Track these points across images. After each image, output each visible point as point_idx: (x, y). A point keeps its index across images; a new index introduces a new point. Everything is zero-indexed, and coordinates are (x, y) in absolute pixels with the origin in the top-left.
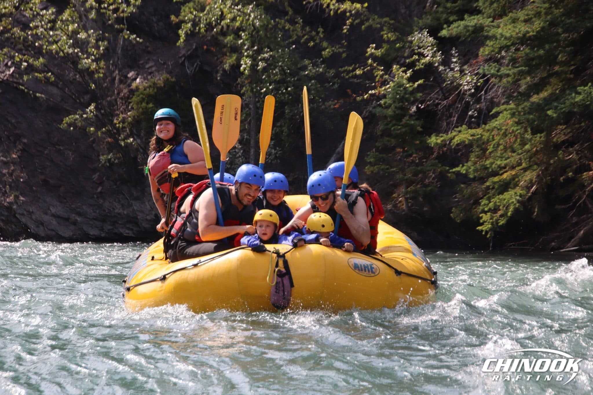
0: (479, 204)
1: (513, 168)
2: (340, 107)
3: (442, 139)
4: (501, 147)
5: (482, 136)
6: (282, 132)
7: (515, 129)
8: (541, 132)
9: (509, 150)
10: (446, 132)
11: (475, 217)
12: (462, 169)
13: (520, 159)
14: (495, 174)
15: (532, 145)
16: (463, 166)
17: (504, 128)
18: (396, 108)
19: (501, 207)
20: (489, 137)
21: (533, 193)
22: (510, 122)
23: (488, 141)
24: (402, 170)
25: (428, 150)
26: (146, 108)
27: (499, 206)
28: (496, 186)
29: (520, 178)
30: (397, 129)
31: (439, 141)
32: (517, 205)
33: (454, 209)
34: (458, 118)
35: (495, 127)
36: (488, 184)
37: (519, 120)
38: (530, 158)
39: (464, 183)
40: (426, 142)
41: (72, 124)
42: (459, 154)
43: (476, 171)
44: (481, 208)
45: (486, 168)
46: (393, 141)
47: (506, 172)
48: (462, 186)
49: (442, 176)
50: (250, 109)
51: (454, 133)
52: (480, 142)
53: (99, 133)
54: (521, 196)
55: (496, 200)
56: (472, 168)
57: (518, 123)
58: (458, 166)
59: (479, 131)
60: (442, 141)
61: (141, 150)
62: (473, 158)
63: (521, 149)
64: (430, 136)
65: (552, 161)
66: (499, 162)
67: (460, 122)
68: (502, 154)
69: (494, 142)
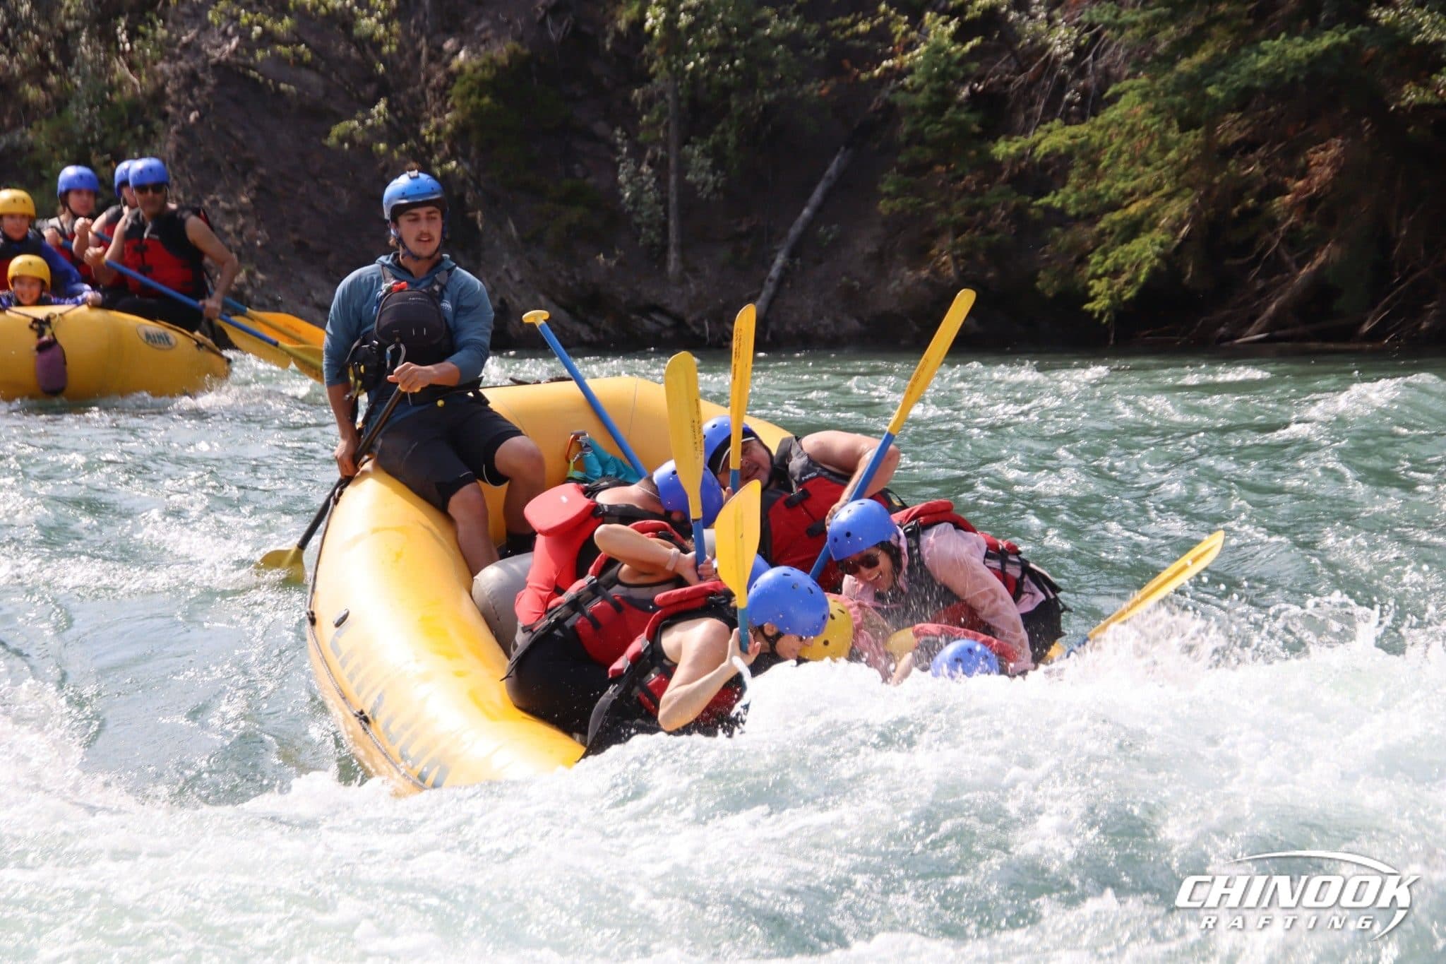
0: (1087, 262)
1: (1147, 194)
2: (831, 93)
3: (1018, 145)
4: (1125, 157)
5: (1090, 137)
6: (726, 142)
7: (1149, 122)
8: (1197, 128)
9: (1139, 162)
10: (1025, 132)
11: (1079, 286)
12: (1054, 200)
13: (1160, 177)
14: (1114, 206)
15: (1180, 150)
16: (1056, 194)
17: (1129, 121)
18: (932, 91)
19: (1127, 267)
20: (1103, 138)
21: (1186, 239)
22: (1141, 111)
23: (1101, 147)
24: (946, 206)
25: (993, 167)
26: (478, 105)
27: (1123, 265)
28: (1118, 229)
29: (1160, 211)
30: (934, 130)
31: (1012, 150)
32: (1156, 262)
33: (1041, 274)
34: (1047, 105)
35: (1113, 121)
36: (1102, 225)
37: (1157, 106)
38: (1178, 174)
39: (1058, 225)
40: (988, 151)
41: (348, 137)
42: (1050, 172)
43: (1079, 202)
44: (1090, 270)
45: (1098, 197)
46: (929, 153)
47: (1135, 202)
48: (1057, 230)
49: (1019, 215)
50: (667, 101)
51: (1039, 135)
52: (1087, 150)
53: (396, 154)
54: (1162, 245)
55: (1117, 254)
56: (1074, 197)
57: (1154, 112)
58: (1046, 194)
59: (1084, 129)
60: (1018, 150)
61: (471, 183)
62: (1074, 178)
63: (1162, 159)
64: (995, 140)
65: (1217, 180)
66: (1121, 185)
67: (1050, 114)
68: (1126, 169)
69: (1113, 147)
